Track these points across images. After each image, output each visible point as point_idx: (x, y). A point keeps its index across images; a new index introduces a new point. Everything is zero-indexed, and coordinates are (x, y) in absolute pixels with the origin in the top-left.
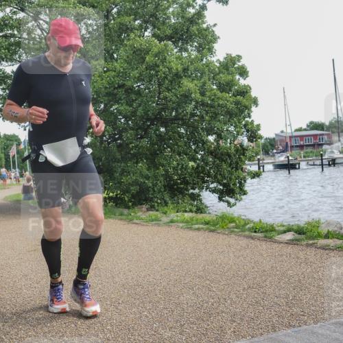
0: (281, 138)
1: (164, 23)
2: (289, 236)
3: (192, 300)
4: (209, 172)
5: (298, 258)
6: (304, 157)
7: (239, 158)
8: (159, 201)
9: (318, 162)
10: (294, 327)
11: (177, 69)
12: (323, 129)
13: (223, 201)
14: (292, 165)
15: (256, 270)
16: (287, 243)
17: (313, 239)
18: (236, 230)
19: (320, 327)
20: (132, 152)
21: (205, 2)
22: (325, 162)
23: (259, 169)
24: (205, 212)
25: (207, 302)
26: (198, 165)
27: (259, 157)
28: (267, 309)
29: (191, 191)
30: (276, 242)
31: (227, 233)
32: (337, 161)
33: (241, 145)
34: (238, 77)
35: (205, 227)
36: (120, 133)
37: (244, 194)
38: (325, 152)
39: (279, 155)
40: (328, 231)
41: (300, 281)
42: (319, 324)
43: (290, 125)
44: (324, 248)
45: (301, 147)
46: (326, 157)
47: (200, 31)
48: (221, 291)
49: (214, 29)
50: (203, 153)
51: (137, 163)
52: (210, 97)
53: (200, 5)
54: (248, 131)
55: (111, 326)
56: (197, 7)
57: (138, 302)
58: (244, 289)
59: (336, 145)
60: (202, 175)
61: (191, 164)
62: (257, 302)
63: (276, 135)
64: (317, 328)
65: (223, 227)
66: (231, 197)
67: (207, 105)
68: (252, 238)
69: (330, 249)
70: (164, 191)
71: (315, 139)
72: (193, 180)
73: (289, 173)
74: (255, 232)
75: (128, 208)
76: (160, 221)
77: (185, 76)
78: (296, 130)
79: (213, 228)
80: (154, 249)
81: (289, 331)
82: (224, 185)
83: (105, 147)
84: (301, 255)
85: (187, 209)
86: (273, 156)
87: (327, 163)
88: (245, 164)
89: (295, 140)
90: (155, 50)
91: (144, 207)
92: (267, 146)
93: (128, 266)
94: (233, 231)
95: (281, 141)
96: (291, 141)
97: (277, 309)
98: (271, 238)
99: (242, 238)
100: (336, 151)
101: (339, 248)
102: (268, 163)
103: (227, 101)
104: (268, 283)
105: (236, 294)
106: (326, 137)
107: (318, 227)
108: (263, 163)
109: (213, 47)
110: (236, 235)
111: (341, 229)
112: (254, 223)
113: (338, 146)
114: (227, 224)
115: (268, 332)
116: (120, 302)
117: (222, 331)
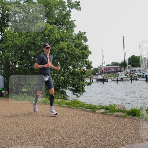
0: (100, 68)
1: (52, 17)
2: (102, 111)
3: (59, 138)
4: (70, 82)
5: (106, 120)
6: (110, 77)
8: (47, 94)
9: (116, 79)
11: (58, 37)
12: (118, 65)
13: (75, 94)
14: (105, 80)
15: (88, 125)
16: (101, 114)
17: (112, 112)
18: (80, 107)
20: (36, 72)
21: (70, 9)
22: (119, 79)
23: (91, 81)
24: (67, 99)
25: (65, 139)
26: (65, 78)
27: (91, 76)
28: (91, 142)
29: (61, 90)
30: (96, 113)
31: (76, 108)
32: (124, 79)
33: (84, 70)
34: (83, 41)
35: (66, 105)
36: (31, 63)
37: (84, 92)
38: (119, 75)
39: (99, 75)
40: (119, 109)
41: (106, 130)
43: (104, 63)
44: (117, 116)
45: (109, 72)
46: (119, 77)
47: (68, 22)
48: (72, 134)
50: (67, 73)
52: (71, 50)
53: (68, 10)
54: (86, 64)
56: (67, 11)
57: (35, 138)
58: (82, 134)
59: (123, 72)
60: (66, 83)
61: (62, 78)
62: (87, 140)
63: (98, 67)
65: (74, 106)
66: (78, 93)
67: (70, 53)
68: (87, 111)
69: (119, 117)
71: (115, 69)
72: (62, 85)
73: (103, 83)
74: (88, 108)
77: (61, 41)
78: (107, 65)
79: (70, 106)
82: (76, 88)
83: (25, 69)
84: (107, 119)
85: (59, 98)
86: (97, 76)
87: (119, 80)
88: (85, 79)
89: (106, 69)
90: (49, 29)
92: (94, 72)
93: (31, 122)
94: (78, 108)
95: (101, 70)
96: (104, 70)
97: (96, 143)
98: (94, 111)
99: (82, 111)
100: (123, 75)
101: (123, 116)
102: (95, 79)
103: (78, 52)
104: (92, 131)
105: (78, 135)
106: (119, 69)
107: (115, 107)
108: (92, 79)
109: (73, 29)
110: (79, 110)
111: (124, 108)
112: (88, 104)
113: (124, 73)
114: (76, 105)
116: (27, 138)
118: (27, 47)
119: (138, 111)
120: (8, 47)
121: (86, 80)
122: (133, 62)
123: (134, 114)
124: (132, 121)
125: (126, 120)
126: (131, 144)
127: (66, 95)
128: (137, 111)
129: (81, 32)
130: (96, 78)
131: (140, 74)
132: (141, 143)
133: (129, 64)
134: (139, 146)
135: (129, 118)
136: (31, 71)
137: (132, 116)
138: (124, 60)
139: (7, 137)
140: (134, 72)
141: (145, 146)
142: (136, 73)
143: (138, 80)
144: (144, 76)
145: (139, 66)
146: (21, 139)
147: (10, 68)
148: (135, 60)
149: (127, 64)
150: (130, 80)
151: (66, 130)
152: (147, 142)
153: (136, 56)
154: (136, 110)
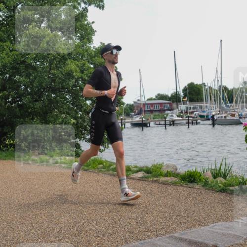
0: (137, 104)
2: (140, 175)
4: (86, 127)
5: (146, 190)
6: (153, 119)
9: (163, 123)
10: (141, 240)
12: (168, 101)
14: (144, 123)
15: (116, 198)
16: (138, 180)
17: (157, 177)
18: (103, 169)
19: (159, 240)
21: (87, 6)
22: (168, 123)
23: (122, 126)
25: (79, 223)
27: (122, 117)
28: (122, 227)
30: (131, 178)
31: (96, 171)
32: (175, 122)
38: (167, 116)
39: (136, 116)
40: (168, 171)
41: (146, 207)
42: (158, 238)
43: (144, 96)
44: (164, 183)
45: (151, 111)
46: (168, 119)
47: (82, 26)
50: (81, 113)
51: (33, 119)
52: (87, 75)
53: (83, 8)
55: (6, 241)
56: (81, 9)
57: (28, 223)
58: (107, 213)
60: (80, 129)
61: (73, 121)
62: (115, 223)
63: (134, 102)
64: (157, 241)
65: (94, 168)
67: (85, 80)
68: (114, 176)
69: (168, 184)
71: (161, 106)
73: (143, 130)
77: (70, 59)
78: (148, 100)
79: (86, 168)
80: (42, 183)
81: (137, 243)
84: (148, 188)
86: (132, 117)
89: (148, 107)
92: (127, 110)
93: (22, 195)
94: (101, 171)
95: (138, 106)
97: (129, 227)
98: (128, 176)
99: (107, 176)
100: (174, 115)
101: (174, 184)
102: (128, 122)
105: (100, 216)
106: (169, 105)
107: (161, 168)
108: (124, 122)
109: (92, 38)
110: (103, 174)
111: (177, 170)
113: (176, 111)
114: (97, 166)
115: (122, 244)
116: (14, 222)
117: (89, 243)
118: (13, 68)
119: (199, 175)
122: (192, 94)
123: (192, 179)
124: (188, 190)
125: (180, 189)
126: (187, 228)
127: (81, 150)
128: (197, 175)
129: (104, 44)
130: (131, 121)
131: (202, 114)
132: (203, 226)
133: (184, 98)
134: (200, 231)
135: (183, 186)
136: (20, 110)
137: (189, 182)
138: (175, 91)
140: (193, 110)
141: (209, 231)
142: (195, 113)
143: (199, 123)
144: (210, 117)
145: (202, 100)
146: (3, 225)
148: (194, 90)
149: (182, 98)
150: (186, 123)
152: (212, 225)
153: (195, 84)
154: (195, 172)
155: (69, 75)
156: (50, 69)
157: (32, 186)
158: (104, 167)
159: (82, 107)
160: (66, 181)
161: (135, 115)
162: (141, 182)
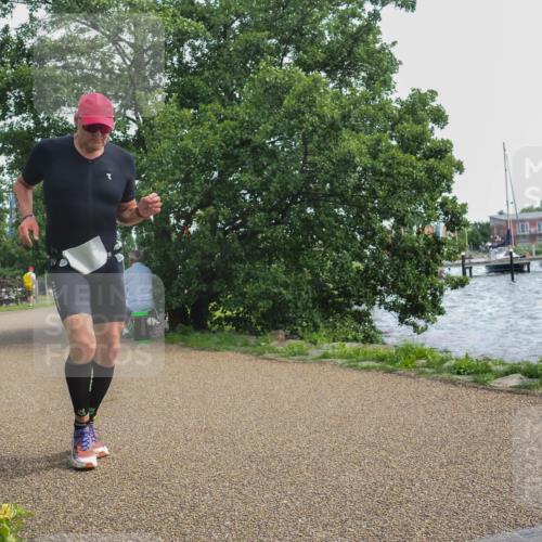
0: (498, 223)
1: (312, 42)
2: (514, 381)
3: (359, 482)
4: (385, 278)
6: (537, 253)
7: (433, 256)
8: (305, 324)
10: (523, 526)
11: (333, 117)
13: (407, 323)
14: (517, 265)
15: (461, 433)
16: (509, 392)
18: (427, 370)
20: (262, 246)
21: (378, 8)
23: (464, 273)
24: (378, 342)
25: (382, 486)
26: (367, 268)
27: (463, 254)
28: (480, 497)
29: (356, 307)
30: (492, 389)
31: (413, 374)
33: (435, 236)
34: (431, 125)
35: (378, 365)
36: (244, 216)
37: (440, 313)
39: (496, 250)
43: (514, 203)
45: (532, 237)
47: (371, 54)
48: (405, 467)
49: (393, 50)
50: (373, 247)
51: (270, 263)
52: (385, 162)
53: (369, 14)
54: (446, 214)
55: (232, 520)
56: (366, 16)
57: (273, 483)
58: (441, 465)
60: (372, 282)
61: (356, 264)
62: (462, 487)
63: (491, 218)
65: (407, 366)
66: (419, 317)
67: (381, 174)
68: (454, 383)
70: (313, 308)
72: (359, 291)
73: (513, 279)
74: (459, 373)
75: (257, 334)
76: (307, 355)
77: (346, 127)
78: (524, 211)
79: (391, 367)
80: (298, 401)
81: (515, 534)
82: (409, 298)
83: (219, 238)
85: (350, 337)
86: (487, 251)
88: (442, 265)
89: (523, 226)
90: (299, 87)
91: (281, 334)
92: (477, 238)
93: (257, 425)
94: (423, 372)
95: (499, 227)
96: (515, 227)
97: (496, 498)
98: (484, 383)
99: (438, 383)
102: (478, 263)
103: (414, 167)
104: (480, 456)
105: (429, 472)
108: (470, 263)
109: (391, 79)
110: (428, 379)
112: (457, 360)
114: (413, 361)
115: (482, 534)
116: (245, 482)
117: (407, 531)
118: (225, 156)
120: (161, 163)
121: (446, 270)
129: (419, 91)
136: (242, 245)
139: (175, 477)
146: (224, 487)
147: (169, 237)
151: (384, 453)
155: (347, 163)
156: (306, 154)
157: (277, 405)
158: (429, 366)
159: (375, 234)
160: (348, 394)
161: (493, 247)
162: (516, 397)
